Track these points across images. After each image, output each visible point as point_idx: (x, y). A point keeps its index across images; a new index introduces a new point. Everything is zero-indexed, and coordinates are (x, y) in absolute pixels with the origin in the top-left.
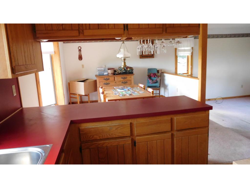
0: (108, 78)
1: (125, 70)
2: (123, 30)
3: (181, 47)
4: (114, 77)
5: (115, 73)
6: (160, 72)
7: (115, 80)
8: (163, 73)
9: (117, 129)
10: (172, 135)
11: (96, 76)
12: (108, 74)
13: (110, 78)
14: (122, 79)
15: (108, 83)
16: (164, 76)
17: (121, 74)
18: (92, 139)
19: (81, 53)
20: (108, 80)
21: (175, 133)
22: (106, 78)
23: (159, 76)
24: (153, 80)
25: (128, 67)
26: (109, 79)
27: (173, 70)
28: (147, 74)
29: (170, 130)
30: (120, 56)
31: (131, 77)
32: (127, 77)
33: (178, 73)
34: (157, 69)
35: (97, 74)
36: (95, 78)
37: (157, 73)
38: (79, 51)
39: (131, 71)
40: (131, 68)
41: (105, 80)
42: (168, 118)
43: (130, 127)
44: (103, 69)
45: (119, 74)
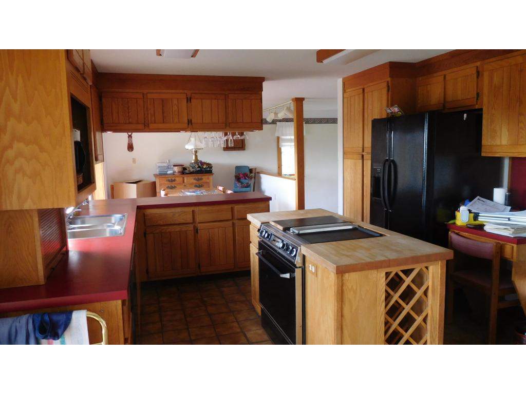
0: (173, 179)
1: (199, 167)
2: (187, 124)
3: (286, 135)
4: (183, 178)
5: (184, 171)
6: (253, 171)
7: (183, 182)
8: (258, 173)
9: (179, 216)
10: (233, 224)
11: (156, 176)
12: (174, 172)
13: (177, 179)
14: (195, 181)
15: (173, 186)
16: (260, 178)
17: (193, 173)
18: (157, 224)
19: (131, 141)
20: (174, 182)
21: (236, 222)
22: (170, 179)
23: (252, 178)
24: (242, 183)
25: (205, 163)
26: (174, 180)
27: (275, 168)
28: (234, 174)
29: (231, 218)
30: (190, 147)
31: (208, 179)
32: (203, 177)
33: (284, 172)
34: (249, 167)
35: (157, 172)
36: (153, 179)
37: (248, 173)
38: (129, 137)
39: (209, 169)
40: (210, 166)
41: (168, 182)
42: (229, 206)
43: (191, 214)
44: (165, 165)
45: (191, 173)
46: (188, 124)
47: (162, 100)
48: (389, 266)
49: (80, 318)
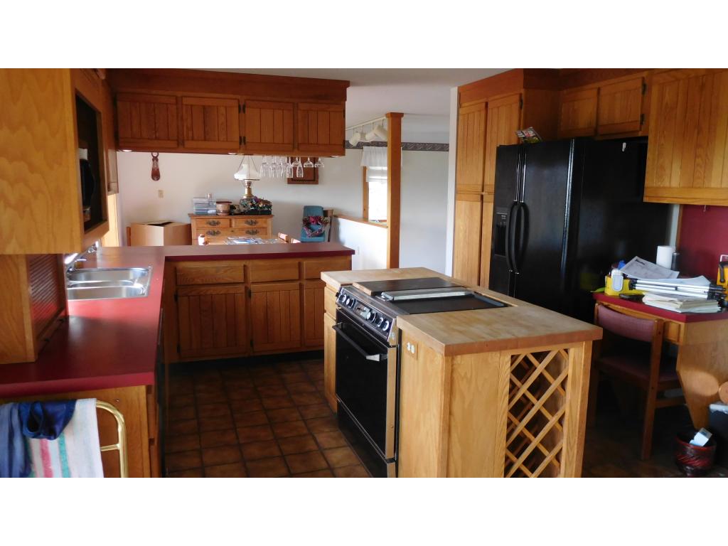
0: (216, 221)
1: (253, 205)
2: (238, 143)
3: (376, 166)
4: (230, 220)
5: (231, 210)
6: (329, 214)
7: (231, 226)
8: (336, 216)
9: (225, 272)
10: (301, 286)
11: (191, 216)
12: (218, 211)
13: (221, 221)
14: (247, 225)
15: (216, 231)
16: (337, 224)
17: (245, 214)
19: (157, 166)
20: (217, 226)
21: (304, 283)
22: (211, 220)
23: (327, 223)
24: (313, 230)
25: (258, 201)
26: (218, 223)
27: (359, 210)
28: (301, 217)
29: (297, 278)
30: (241, 176)
31: (265, 222)
32: (258, 220)
33: (371, 217)
34: (323, 208)
35: (194, 211)
36: (187, 221)
37: (322, 217)
38: (153, 160)
39: (266, 209)
40: (268, 204)
41: (209, 226)
42: (295, 261)
43: (243, 271)
44: (205, 201)
45: (241, 214)
46: (240, 144)
47: (204, 107)
48: (516, 347)
49: (86, 410)
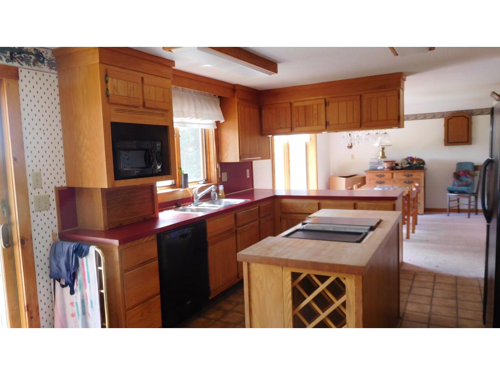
0: (382, 174)
1: (409, 163)
2: (325, 126)
4: (393, 174)
5: (394, 167)
6: (480, 169)
7: (392, 177)
9: (307, 206)
11: (366, 171)
12: (384, 168)
13: (385, 174)
14: (404, 177)
15: (382, 181)
17: (404, 169)
20: (382, 178)
22: (379, 174)
24: (461, 181)
26: (383, 176)
28: (454, 170)
31: (419, 175)
32: (413, 173)
34: (473, 164)
35: (368, 168)
36: (363, 174)
37: (472, 170)
39: (420, 165)
41: (378, 178)
42: (351, 203)
44: (376, 161)
45: (402, 169)
